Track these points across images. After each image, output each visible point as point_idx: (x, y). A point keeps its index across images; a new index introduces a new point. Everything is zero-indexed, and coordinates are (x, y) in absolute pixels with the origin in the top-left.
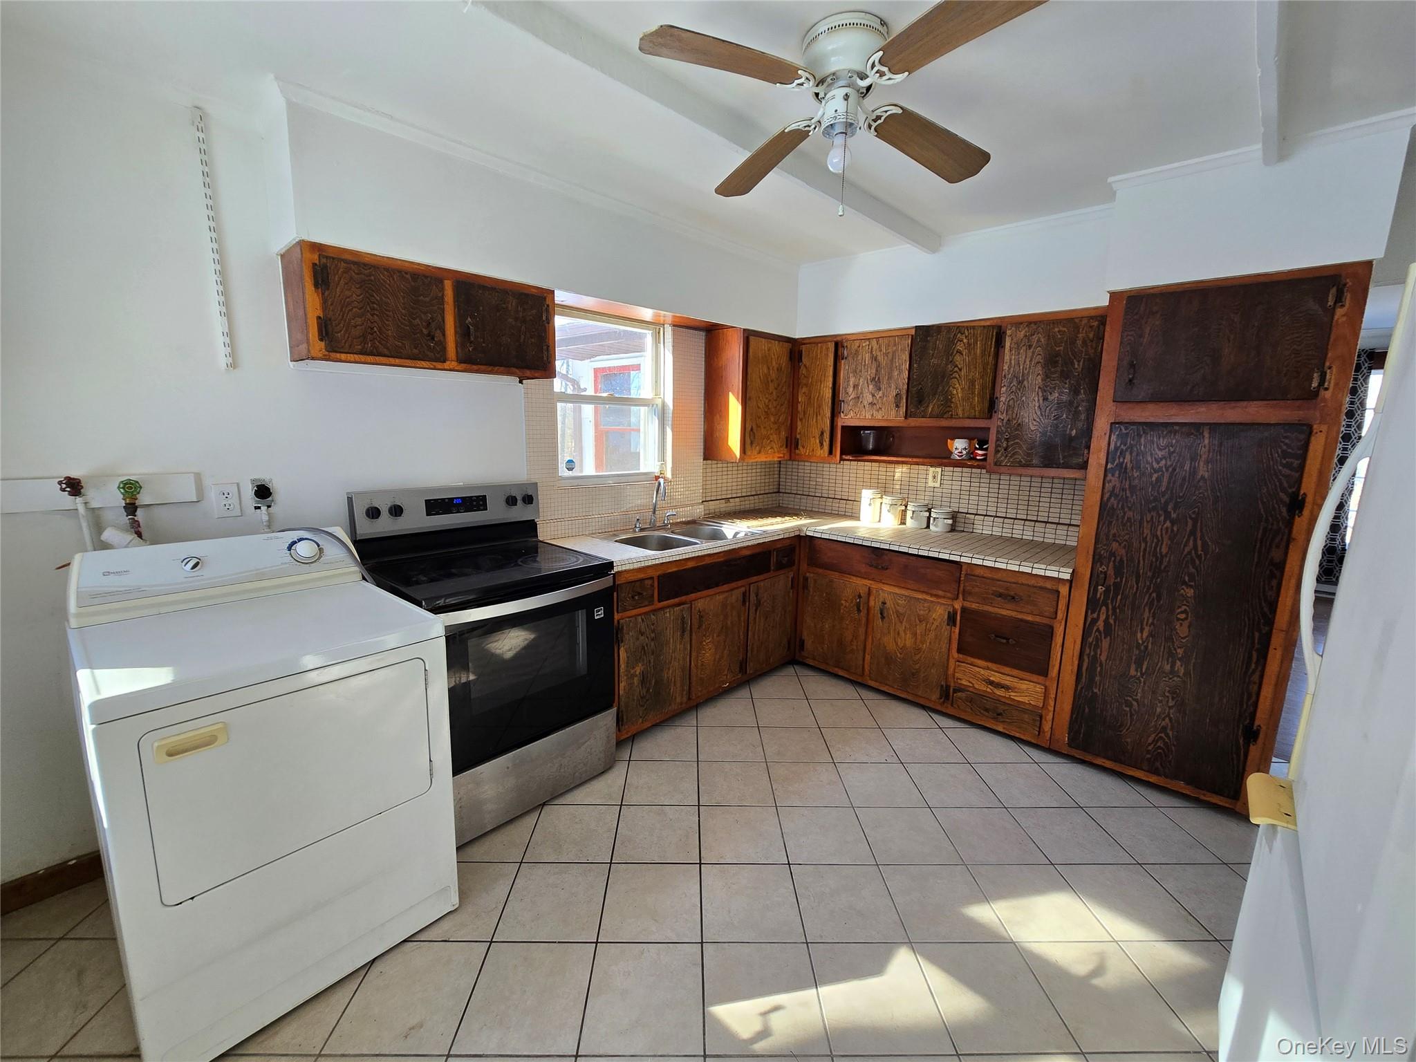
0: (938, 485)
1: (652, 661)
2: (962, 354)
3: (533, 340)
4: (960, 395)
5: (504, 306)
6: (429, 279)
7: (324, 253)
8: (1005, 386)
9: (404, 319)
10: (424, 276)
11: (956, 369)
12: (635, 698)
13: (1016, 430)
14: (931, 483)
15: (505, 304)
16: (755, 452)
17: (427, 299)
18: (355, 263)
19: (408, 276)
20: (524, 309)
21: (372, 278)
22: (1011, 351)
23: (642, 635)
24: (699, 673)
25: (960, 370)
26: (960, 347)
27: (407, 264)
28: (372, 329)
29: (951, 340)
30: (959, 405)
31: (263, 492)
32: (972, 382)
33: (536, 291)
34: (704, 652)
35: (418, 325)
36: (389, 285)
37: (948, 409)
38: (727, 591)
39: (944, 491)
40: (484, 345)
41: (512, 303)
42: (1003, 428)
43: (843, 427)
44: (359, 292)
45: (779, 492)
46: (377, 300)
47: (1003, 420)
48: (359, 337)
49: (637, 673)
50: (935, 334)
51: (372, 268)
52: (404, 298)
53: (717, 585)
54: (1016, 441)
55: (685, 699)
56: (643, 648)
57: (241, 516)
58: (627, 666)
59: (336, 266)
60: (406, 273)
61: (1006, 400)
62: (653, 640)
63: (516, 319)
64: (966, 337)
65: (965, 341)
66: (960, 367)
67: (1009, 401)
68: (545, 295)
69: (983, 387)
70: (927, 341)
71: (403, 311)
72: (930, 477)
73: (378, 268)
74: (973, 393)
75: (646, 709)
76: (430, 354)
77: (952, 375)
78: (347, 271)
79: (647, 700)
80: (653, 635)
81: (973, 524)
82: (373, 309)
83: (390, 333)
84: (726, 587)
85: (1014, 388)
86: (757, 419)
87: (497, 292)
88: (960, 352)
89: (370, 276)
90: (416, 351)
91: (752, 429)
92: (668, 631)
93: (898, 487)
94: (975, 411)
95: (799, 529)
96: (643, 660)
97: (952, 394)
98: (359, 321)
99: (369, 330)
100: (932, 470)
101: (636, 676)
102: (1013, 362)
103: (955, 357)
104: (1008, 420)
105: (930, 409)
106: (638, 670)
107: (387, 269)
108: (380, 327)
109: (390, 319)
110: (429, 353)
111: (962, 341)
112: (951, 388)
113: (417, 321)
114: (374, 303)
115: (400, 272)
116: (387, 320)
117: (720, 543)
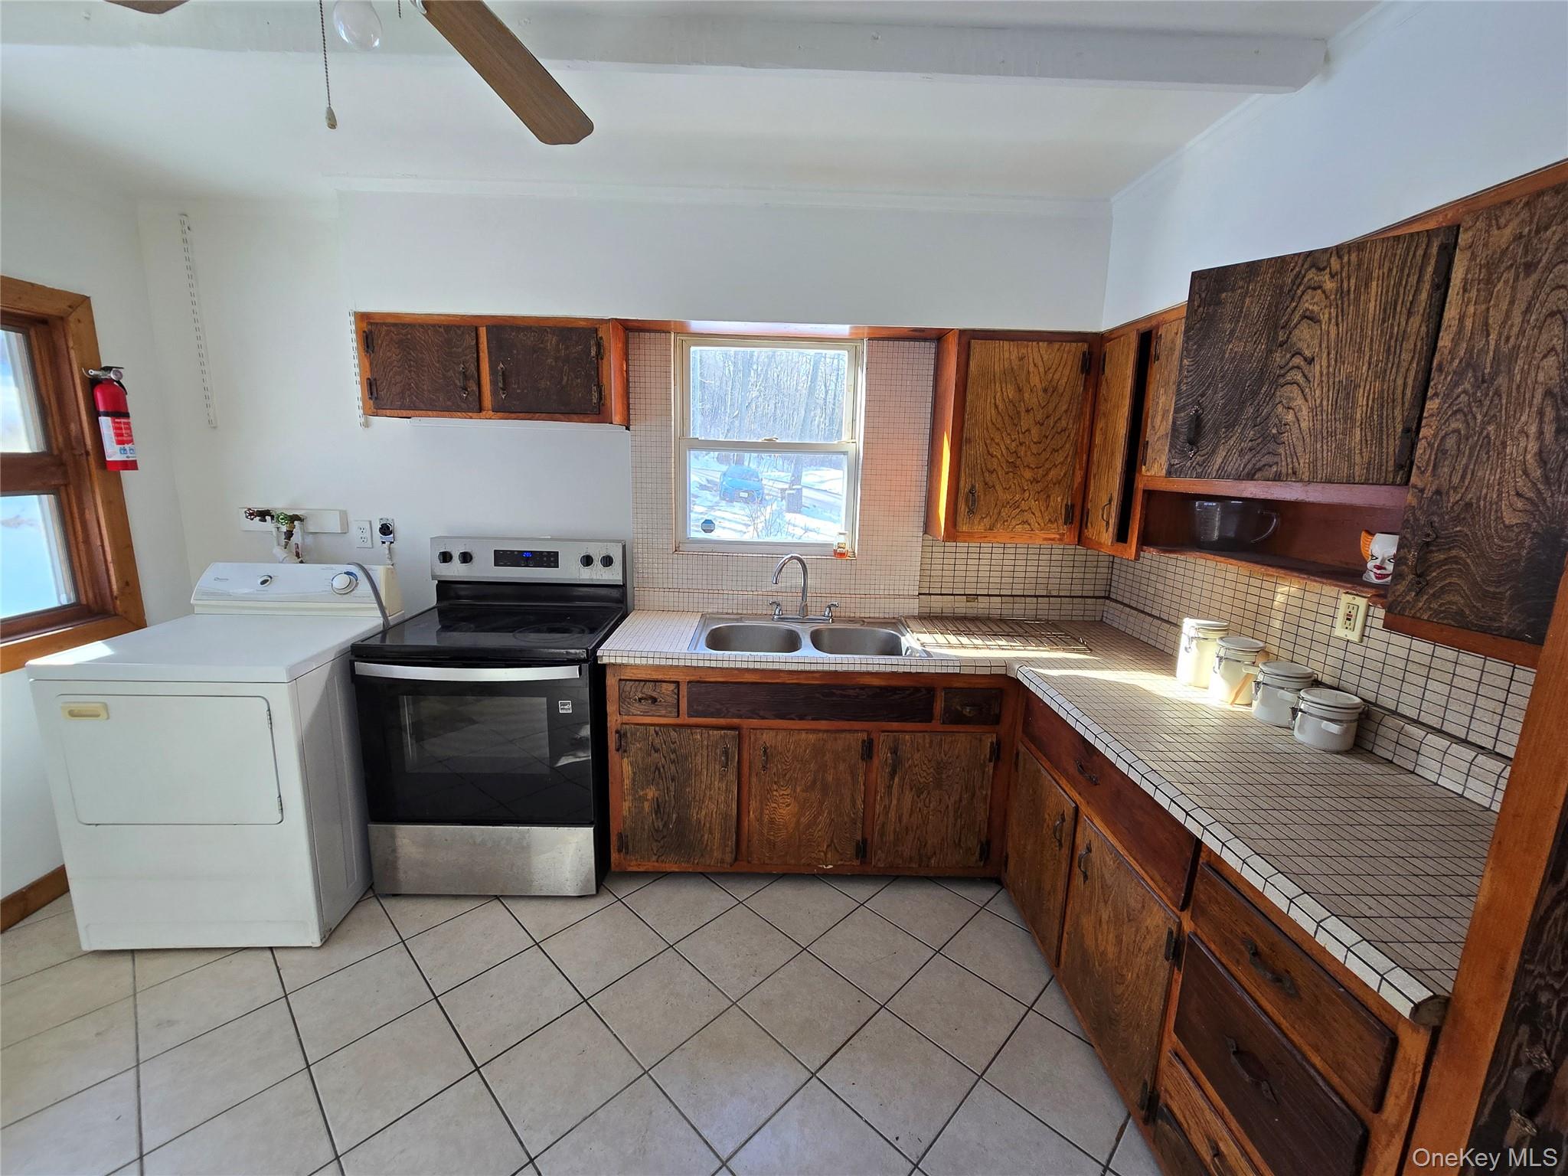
0: (1354, 636)
1: (672, 789)
2: (1319, 321)
3: (579, 380)
4: (1304, 425)
5: (541, 346)
6: (462, 329)
7: (372, 321)
8: (1436, 395)
9: (438, 373)
10: (455, 326)
11: (1297, 360)
12: (646, 827)
13: (1457, 520)
14: (1340, 631)
15: (542, 343)
16: (979, 528)
17: (460, 350)
18: (395, 325)
19: (442, 330)
20: (567, 348)
21: (409, 336)
22: (1465, 290)
23: (655, 751)
24: (765, 831)
25: (1310, 361)
26: (1311, 303)
27: (443, 318)
28: (410, 385)
29: (1286, 289)
30: (1299, 450)
31: (386, 530)
32: (1348, 390)
33: (585, 323)
34: (774, 805)
35: (452, 376)
36: (424, 341)
37: (1267, 459)
38: (827, 731)
39: (1370, 653)
40: (518, 391)
41: (552, 341)
42: (1418, 513)
43: (1145, 491)
44: (398, 351)
45: (1108, 598)
46: (414, 357)
47: (1422, 491)
48: (399, 394)
49: (649, 797)
50: (1241, 283)
51: (409, 327)
52: (437, 351)
53: (801, 718)
54: (1454, 553)
55: (729, 858)
56: (657, 768)
57: (373, 547)
58: (634, 785)
59: (379, 331)
60: (440, 327)
61: (1435, 436)
62: (673, 762)
63: (556, 359)
64: (1332, 276)
65: (1330, 285)
66: (1308, 353)
67: (1444, 438)
68: (597, 326)
69: (1383, 401)
70: (1219, 303)
71: (437, 365)
72: (1341, 615)
73: (415, 326)
74: (1349, 418)
75: (662, 847)
76: (464, 405)
77: (1283, 376)
78: (388, 333)
79: (664, 837)
80: (673, 756)
81: (1418, 753)
82: (410, 366)
83: (425, 387)
84: (823, 724)
85: (1464, 398)
86: (987, 474)
87: (534, 331)
88: (1311, 318)
89: (407, 335)
90: (449, 403)
91: (971, 492)
92: (699, 757)
93: (1277, 624)
94: (1351, 466)
95: (1006, 664)
96: (658, 784)
97: (1282, 425)
98: (398, 378)
99: (407, 386)
100: (1345, 599)
101: (647, 800)
102: (1468, 323)
103: (1297, 331)
104: (1438, 492)
105: (1219, 460)
106: (651, 793)
107: (421, 326)
108: (416, 383)
109: (426, 374)
110: (462, 404)
111: (1320, 287)
112: (1280, 408)
113: (451, 373)
114: (410, 360)
115: (434, 326)
116: (423, 376)
117: (894, 659)
